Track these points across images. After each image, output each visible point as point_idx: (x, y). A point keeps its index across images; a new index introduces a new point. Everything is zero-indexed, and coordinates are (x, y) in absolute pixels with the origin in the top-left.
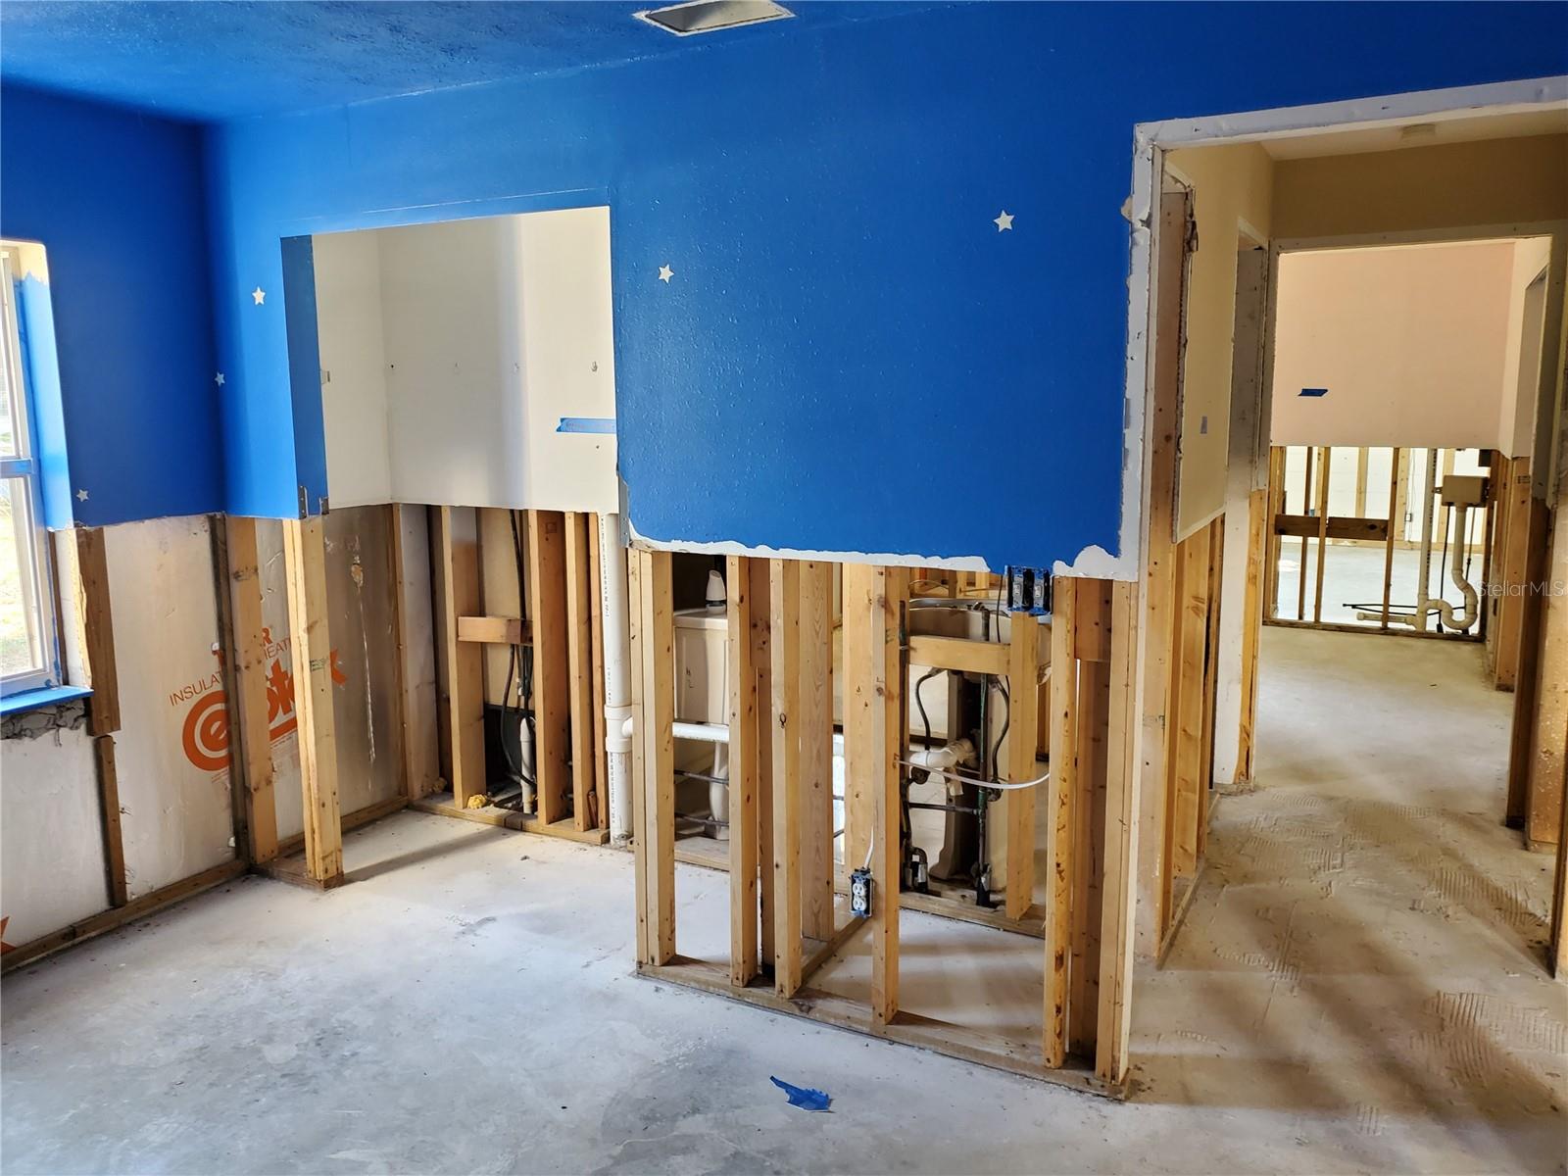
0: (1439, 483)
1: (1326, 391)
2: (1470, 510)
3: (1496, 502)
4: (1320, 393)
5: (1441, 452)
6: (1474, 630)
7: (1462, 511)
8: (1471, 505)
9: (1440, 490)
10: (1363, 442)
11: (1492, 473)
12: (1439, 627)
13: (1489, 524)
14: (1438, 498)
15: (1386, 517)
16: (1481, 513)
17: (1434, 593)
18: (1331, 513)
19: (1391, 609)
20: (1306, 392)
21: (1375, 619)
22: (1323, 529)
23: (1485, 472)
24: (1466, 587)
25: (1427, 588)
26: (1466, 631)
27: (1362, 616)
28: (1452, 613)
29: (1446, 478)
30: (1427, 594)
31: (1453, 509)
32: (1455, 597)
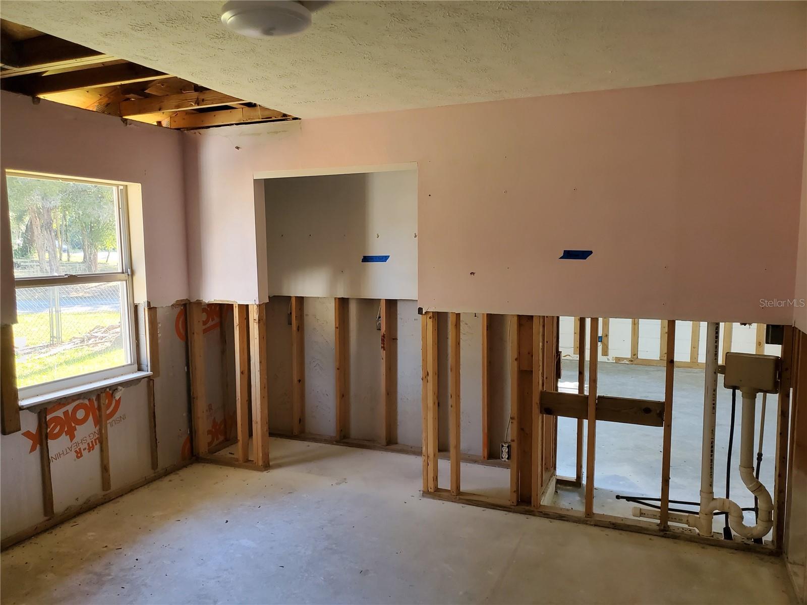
0: (721, 361)
1: (591, 252)
2: (760, 396)
3: (791, 390)
4: (583, 255)
5: (722, 325)
6: (769, 537)
7: (750, 398)
8: (761, 391)
9: (722, 369)
10: (635, 312)
11: (784, 351)
12: (727, 530)
13: (783, 414)
14: (721, 378)
15: (662, 398)
16: (773, 400)
17: (719, 492)
18: (600, 392)
19: (671, 505)
20: (569, 255)
21: (654, 517)
22: (592, 410)
23: (775, 350)
24: (758, 489)
25: (711, 485)
26: (758, 540)
27: (638, 512)
28: (742, 518)
29: (729, 356)
30: (712, 493)
31: (739, 393)
32: (743, 496)
